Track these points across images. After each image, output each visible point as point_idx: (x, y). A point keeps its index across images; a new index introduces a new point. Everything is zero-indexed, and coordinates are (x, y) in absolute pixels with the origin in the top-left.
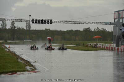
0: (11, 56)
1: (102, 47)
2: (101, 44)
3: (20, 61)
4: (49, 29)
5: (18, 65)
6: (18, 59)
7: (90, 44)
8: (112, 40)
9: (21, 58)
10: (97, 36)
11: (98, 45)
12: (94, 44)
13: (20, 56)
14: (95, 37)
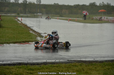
0: (24, 27)
1: (106, 20)
2: (106, 17)
3: (31, 32)
4: (58, 4)
5: (30, 36)
6: (30, 30)
7: (95, 17)
9: (32, 30)
10: (102, 10)
12: (99, 17)
13: (31, 28)
14: (100, 11)
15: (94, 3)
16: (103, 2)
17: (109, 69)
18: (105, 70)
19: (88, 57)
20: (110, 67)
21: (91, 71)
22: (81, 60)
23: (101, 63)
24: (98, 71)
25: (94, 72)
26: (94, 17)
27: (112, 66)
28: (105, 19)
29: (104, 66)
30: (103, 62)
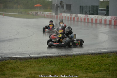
2: (42, 12)
10: (38, 5)
11: (39, 13)
12: (35, 12)
14: (36, 5)
17: (43, 65)
18: (40, 66)
19: (23, 53)
20: (45, 63)
21: (25, 67)
22: (16, 57)
23: (36, 60)
24: (32, 67)
25: (28, 69)
26: (30, 12)
27: (46, 62)
28: (41, 14)
29: (39, 62)
30: (38, 59)
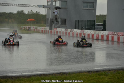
1: (35, 30)
2: (35, 27)
7: (24, 27)
8: (46, 24)
10: (31, 19)
11: (32, 28)
12: (28, 27)
14: (29, 20)
15: (22, 11)
16: (31, 11)
19: (15, 71)
20: (38, 82)
22: (7, 75)
29: (32, 81)
30: (30, 77)
